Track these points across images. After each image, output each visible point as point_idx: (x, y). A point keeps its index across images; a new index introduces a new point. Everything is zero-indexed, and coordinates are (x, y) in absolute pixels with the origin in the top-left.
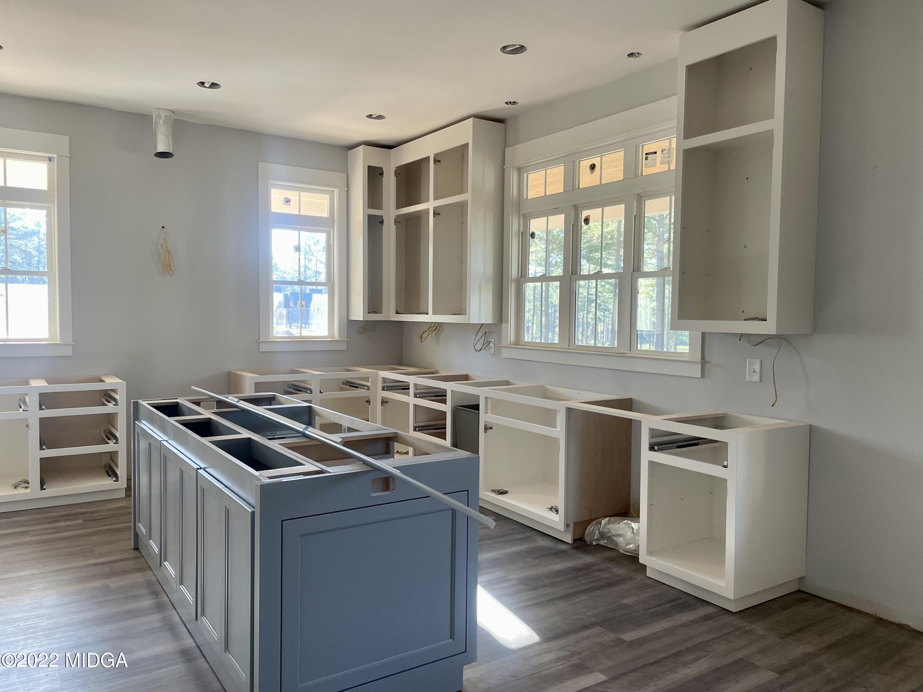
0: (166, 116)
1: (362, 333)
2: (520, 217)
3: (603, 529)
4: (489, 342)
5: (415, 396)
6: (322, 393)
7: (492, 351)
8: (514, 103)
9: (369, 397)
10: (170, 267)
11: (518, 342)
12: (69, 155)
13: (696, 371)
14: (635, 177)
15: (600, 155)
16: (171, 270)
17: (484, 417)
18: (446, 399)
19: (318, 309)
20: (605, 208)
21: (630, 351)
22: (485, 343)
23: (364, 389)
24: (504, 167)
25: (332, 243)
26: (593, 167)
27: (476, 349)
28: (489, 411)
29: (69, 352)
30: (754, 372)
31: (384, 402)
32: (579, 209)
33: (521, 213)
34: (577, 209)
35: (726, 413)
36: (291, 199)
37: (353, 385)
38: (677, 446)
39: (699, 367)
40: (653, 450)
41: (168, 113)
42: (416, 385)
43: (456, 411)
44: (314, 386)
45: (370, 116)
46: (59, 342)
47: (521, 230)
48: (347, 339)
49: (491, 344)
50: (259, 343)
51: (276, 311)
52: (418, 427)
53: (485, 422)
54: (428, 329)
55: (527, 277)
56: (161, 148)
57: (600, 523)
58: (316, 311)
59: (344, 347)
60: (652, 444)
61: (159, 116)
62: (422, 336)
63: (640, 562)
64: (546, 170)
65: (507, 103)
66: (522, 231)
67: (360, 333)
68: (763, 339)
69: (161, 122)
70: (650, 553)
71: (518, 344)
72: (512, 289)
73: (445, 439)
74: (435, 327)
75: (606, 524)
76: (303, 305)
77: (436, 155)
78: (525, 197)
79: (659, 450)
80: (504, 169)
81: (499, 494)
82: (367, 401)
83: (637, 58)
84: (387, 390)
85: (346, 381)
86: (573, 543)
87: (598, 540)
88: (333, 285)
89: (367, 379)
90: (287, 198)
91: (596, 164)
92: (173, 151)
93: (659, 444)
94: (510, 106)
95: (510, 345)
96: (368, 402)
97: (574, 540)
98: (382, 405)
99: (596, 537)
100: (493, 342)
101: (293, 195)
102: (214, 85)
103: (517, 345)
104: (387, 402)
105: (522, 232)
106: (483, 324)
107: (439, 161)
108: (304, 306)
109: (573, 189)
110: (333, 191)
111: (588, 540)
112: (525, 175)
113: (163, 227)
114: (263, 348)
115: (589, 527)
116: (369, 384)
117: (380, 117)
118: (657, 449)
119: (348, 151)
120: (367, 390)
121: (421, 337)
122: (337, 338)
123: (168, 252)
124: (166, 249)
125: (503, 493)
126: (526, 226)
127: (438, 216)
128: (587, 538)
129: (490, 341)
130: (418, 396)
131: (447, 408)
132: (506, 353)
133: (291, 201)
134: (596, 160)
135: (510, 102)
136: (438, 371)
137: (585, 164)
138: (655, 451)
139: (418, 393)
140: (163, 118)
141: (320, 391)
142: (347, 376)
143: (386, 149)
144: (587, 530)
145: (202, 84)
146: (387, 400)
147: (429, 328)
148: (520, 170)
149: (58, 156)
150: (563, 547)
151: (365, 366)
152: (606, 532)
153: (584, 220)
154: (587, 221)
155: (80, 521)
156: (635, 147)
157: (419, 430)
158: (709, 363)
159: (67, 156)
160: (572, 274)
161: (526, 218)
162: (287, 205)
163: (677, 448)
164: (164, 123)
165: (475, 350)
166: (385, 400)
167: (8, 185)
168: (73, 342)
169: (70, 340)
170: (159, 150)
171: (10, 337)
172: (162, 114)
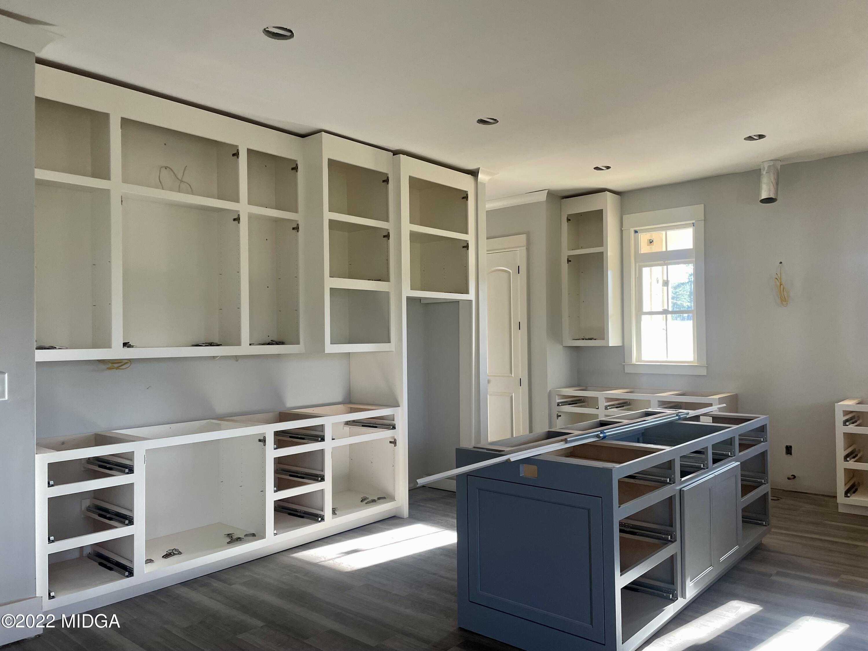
0: (770, 166)
10: (785, 299)
12: (704, 219)
16: (786, 302)
29: (703, 372)
41: (771, 163)
46: (696, 364)
56: (765, 196)
69: (764, 173)
92: (775, 195)
102: (761, 137)
113: (781, 263)
123: (782, 285)
124: (781, 283)
140: (767, 169)
145: (750, 138)
149: (697, 221)
159: (702, 220)
167: (668, 250)
168: (707, 364)
169: (704, 363)
170: (763, 198)
171: (669, 359)
172: (766, 166)
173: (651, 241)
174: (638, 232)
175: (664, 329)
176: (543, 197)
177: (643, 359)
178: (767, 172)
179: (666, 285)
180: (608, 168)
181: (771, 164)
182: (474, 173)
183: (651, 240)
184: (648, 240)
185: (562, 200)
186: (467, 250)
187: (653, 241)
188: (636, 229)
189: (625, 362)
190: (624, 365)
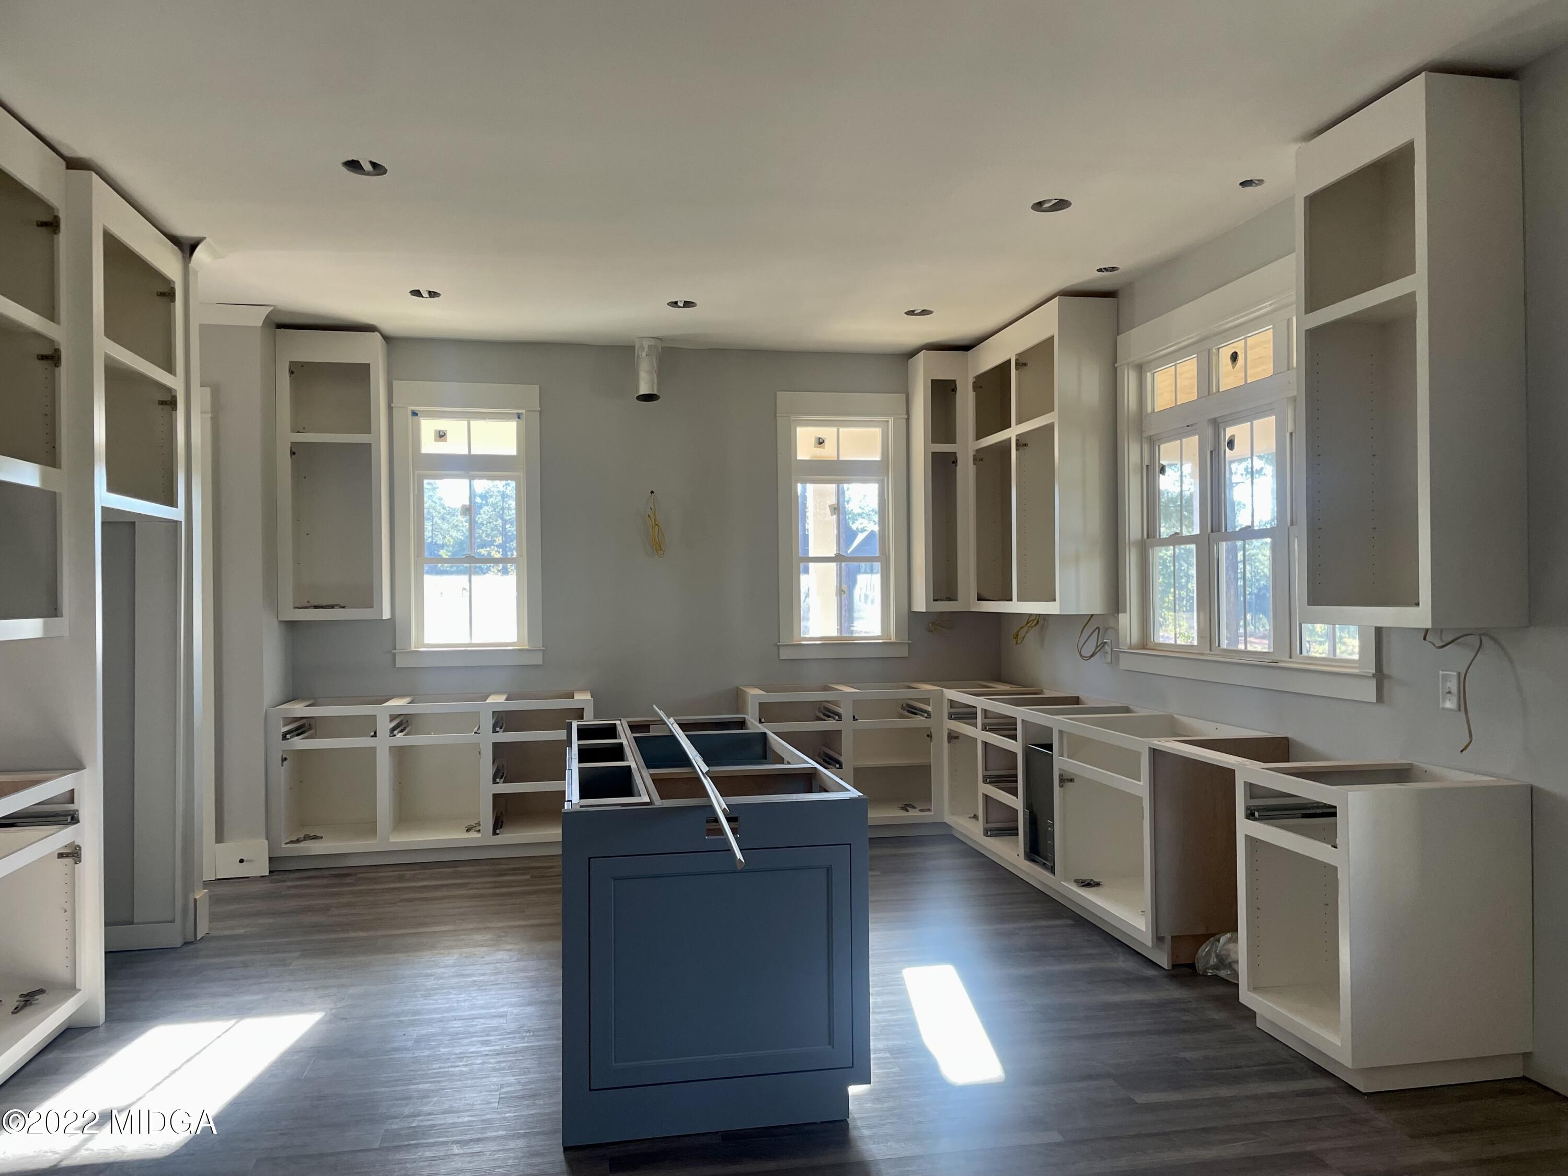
0: (650, 347)
1: (932, 631)
2: (1143, 441)
3: (1220, 951)
4: (1102, 645)
5: (984, 729)
6: (857, 720)
7: (1109, 660)
8: (1113, 269)
9: (929, 728)
10: (660, 547)
11: (1145, 642)
12: (540, 409)
13: (1369, 692)
14: (1288, 370)
15: (1243, 337)
16: (661, 549)
17: (1061, 762)
18: (1016, 735)
19: (866, 596)
20: (1255, 422)
21: (1291, 658)
22: (1098, 645)
23: (923, 716)
24: (1116, 365)
25: (886, 498)
26: (1234, 357)
27: (1083, 654)
28: (1065, 754)
29: (538, 660)
30: (1449, 693)
31: (953, 737)
32: (1221, 425)
33: (1145, 435)
34: (1217, 425)
35: (1411, 764)
36: (825, 438)
37: (913, 711)
38: (1303, 814)
39: (1373, 684)
40: (1253, 818)
41: (653, 342)
42: (985, 711)
43: (1028, 752)
44: (845, 710)
45: (911, 313)
46: (527, 647)
47: (1146, 462)
48: (909, 640)
49: (1107, 647)
50: (778, 646)
51: (805, 600)
52: (990, 777)
53: (1059, 771)
54: (1025, 624)
55: (1158, 537)
56: (644, 390)
57: (1218, 941)
58: (863, 597)
59: (904, 652)
60: (1253, 808)
61: (642, 347)
62: (1017, 635)
63: (1240, 1000)
64: (1175, 365)
65: (1100, 270)
66: (1146, 464)
67: (929, 631)
68: (1456, 636)
69: (644, 354)
70: (1255, 988)
71: (1146, 647)
72: (1131, 560)
73: (1016, 795)
74: (1036, 621)
75: (1224, 944)
76: (843, 591)
77: (1019, 357)
78: (1149, 410)
79: (1260, 819)
80: (1116, 369)
81: (1083, 886)
82: (928, 736)
83: (1259, 187)
84: (955, 719)
85: (906, 704)
86: (1170, 968)
87: (1216, 967)
88: (888, 558)
89: (926, 701)
90: (819, 438)
91: (1238, 353)
92: (658, 392)
93: (1261, 809)
94: (1105, 273)
95: (1130, 648)
96: (930, 736)
97: (1174, 966)
98: (949, 742)
99: (1211, 963)
100: (1110, 644)
101: (827, 432)
102: (688, 304)
103: (1144, 648)
104: (957, 738)
105: (1147, 466)
106: (1092, 615)
107: (1025, 364)
108: (845, 593)
109: (1209, 394)
110: (888, 421)
111: (1200, 968)
112: (1149, 374)
113: (652, 492)
114: (785, 654)
115: (1203, 947)
116: (929, 709)
117: (924, 312)
118: (1257, 817)
119: (908, 360)
120: (926, 717)
121: (1016, 637)
122: (893, 639)
123: (657, 525)
124: (655, 522)
125: (1088, 884)
126: (1153, 456)
127: (1026, 447)
128: (1200, 966)
129: (1106, 643)
130: (987, 729)
131: (1016, 746)
132: (1125, 663)
133: (826, 442)
134: (1238, 346)
135: (1105, 268)
136: (1042, 690)
137: (1226, 353)
138: (1255, 819)
139: (990, 724)
140: (646, 349)
141: (854, 717)
142: (903, 694)
143: (961, 352)
144: (1200, 951)
145: (675, 304)
146: (956, 735)
147: (1028, 623)
148: (1141, 369)
149: (527, 411)
150: (1151, 972)
151: (931, 683)
152: (1224, 954)
153: (1228, 443)
154: (1231, 444)
155: (528, 877)
156: (1286, 321)
157: (991, 783)
158: (1389, 677)
159: (536, 411)
160: (1212, 531)
161: (1153, 442)
162: (820, 448)
163: (1303, 817)
164: (647, 355)
165: (1081, 656)
166: (953, 734)
167: (473, 452)
168: (543, 647)
169: (539, 645)
170: (642, 393)
171: (474, 641)
172: (646, 344)
173: (441, 434)
174: (419, 415)
175: (464, 589)
176: (257, 319)
177: (426, 642)
178: (647, 354)
179: (467, 512)
180: (433, 294)
181: (651, 344)
182: (187, 247)
183: (441, 432)
184: (435, 431)
185: (277, 330)
186: (173, 410)
187: (445, 434)
188: (416, 408)
189: (397, 648)
190: (394, 655)
